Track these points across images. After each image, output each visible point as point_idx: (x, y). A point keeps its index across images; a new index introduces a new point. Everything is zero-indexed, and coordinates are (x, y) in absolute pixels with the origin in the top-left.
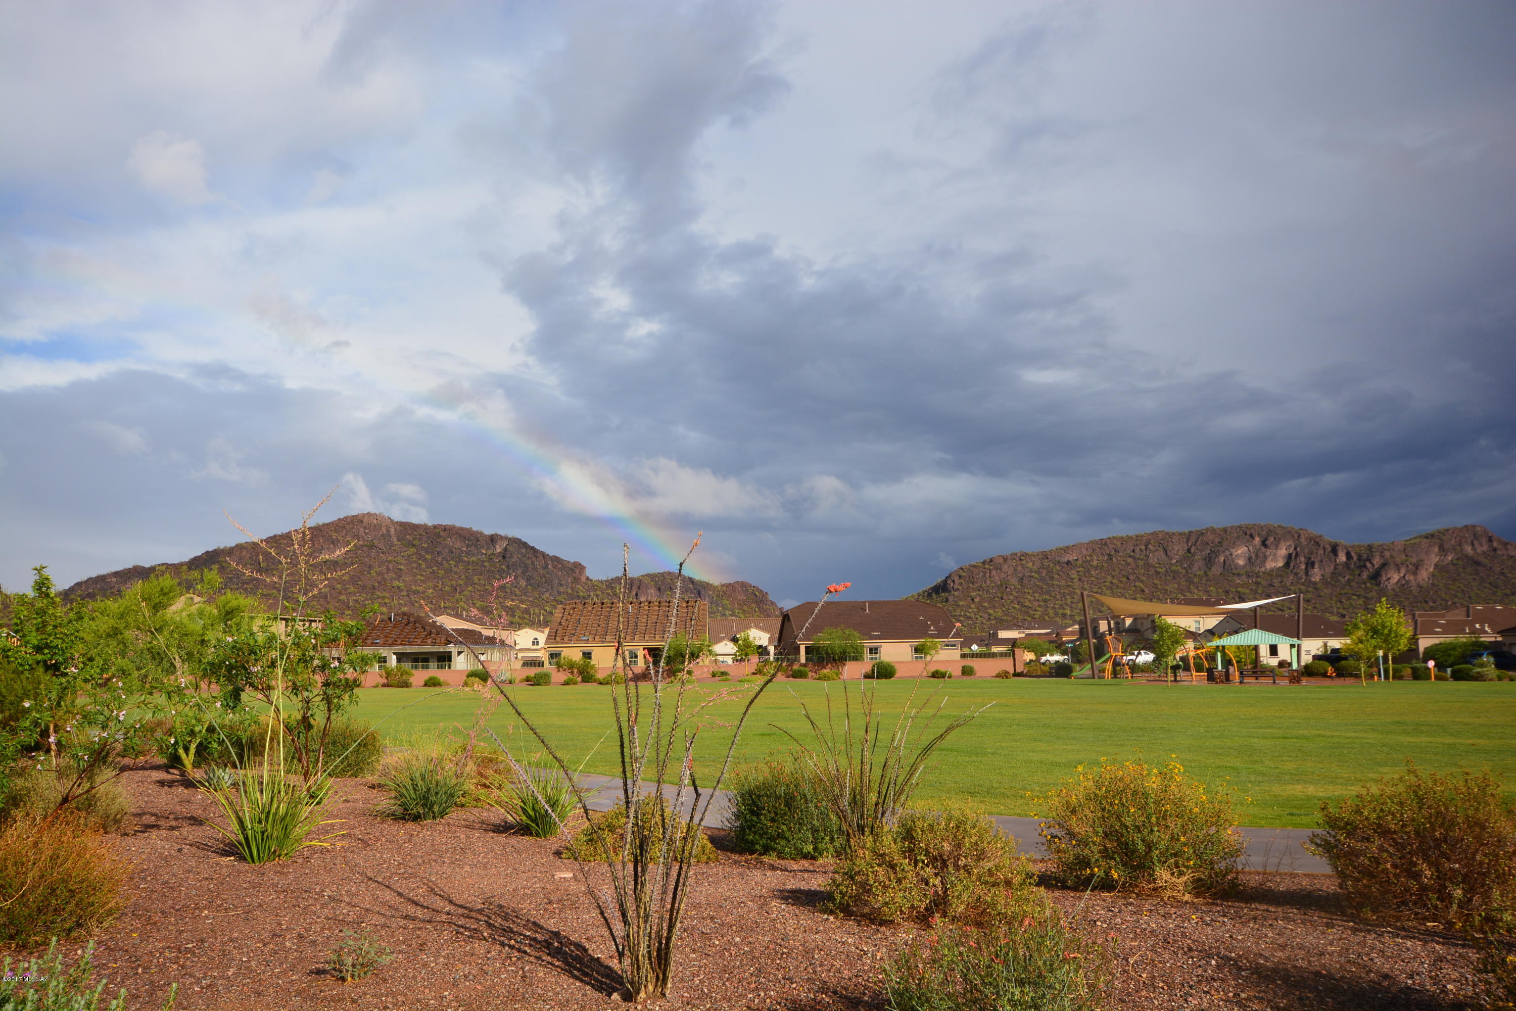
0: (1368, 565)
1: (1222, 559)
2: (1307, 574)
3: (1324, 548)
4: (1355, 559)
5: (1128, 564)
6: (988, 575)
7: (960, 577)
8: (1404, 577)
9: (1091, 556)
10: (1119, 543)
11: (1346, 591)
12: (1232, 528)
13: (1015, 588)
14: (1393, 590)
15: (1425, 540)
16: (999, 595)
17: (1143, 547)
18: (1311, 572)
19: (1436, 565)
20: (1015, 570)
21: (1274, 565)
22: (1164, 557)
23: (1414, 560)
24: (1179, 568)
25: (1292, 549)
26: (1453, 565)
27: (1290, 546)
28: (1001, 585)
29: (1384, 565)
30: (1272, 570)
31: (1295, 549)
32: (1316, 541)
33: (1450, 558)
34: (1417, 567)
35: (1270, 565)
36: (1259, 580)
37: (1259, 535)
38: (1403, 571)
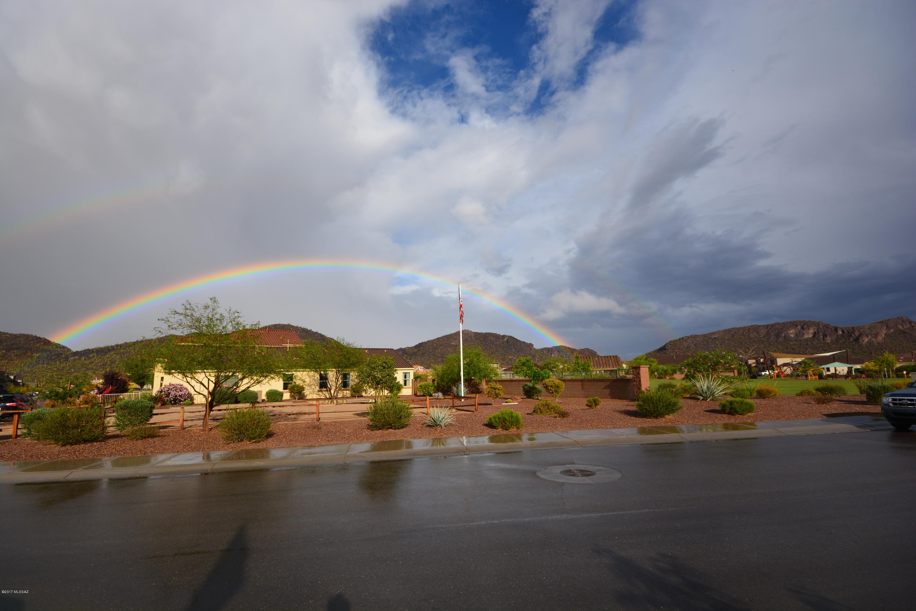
0: (853, 335)
1: (784, 335)
2: (824, 340)
3: (831, 329)
4: (846, 333)
5: (741, 338)
6: (682, 344)
7: (670, 344)
8: (870, 339)
9: (724, 335)
10: (736, 330)
11: (843, 346)
12: (787, 322)
13: (693, 348)
14: (866, 345)
15: (879, 324)
16: (687, 351)
17: (747, 331)
18: (826, 339)
19: (885, 334)
20: (693, 342)
21: (808, 336)
22: (757, 335)
23: (875, 332)
24: (764, 339)
25: (816, 329)
26: (894, 334)
27: (815, 329)
28: (687, 347)
29: (860, 335)
30: (807, 338)
31: (817, 330)
32: (827, 326)
33: (892, 331)
34: (876, 335)
35: (806, 336)
36: (801, 343)
37: (800, 325)
38: (870, 337)
